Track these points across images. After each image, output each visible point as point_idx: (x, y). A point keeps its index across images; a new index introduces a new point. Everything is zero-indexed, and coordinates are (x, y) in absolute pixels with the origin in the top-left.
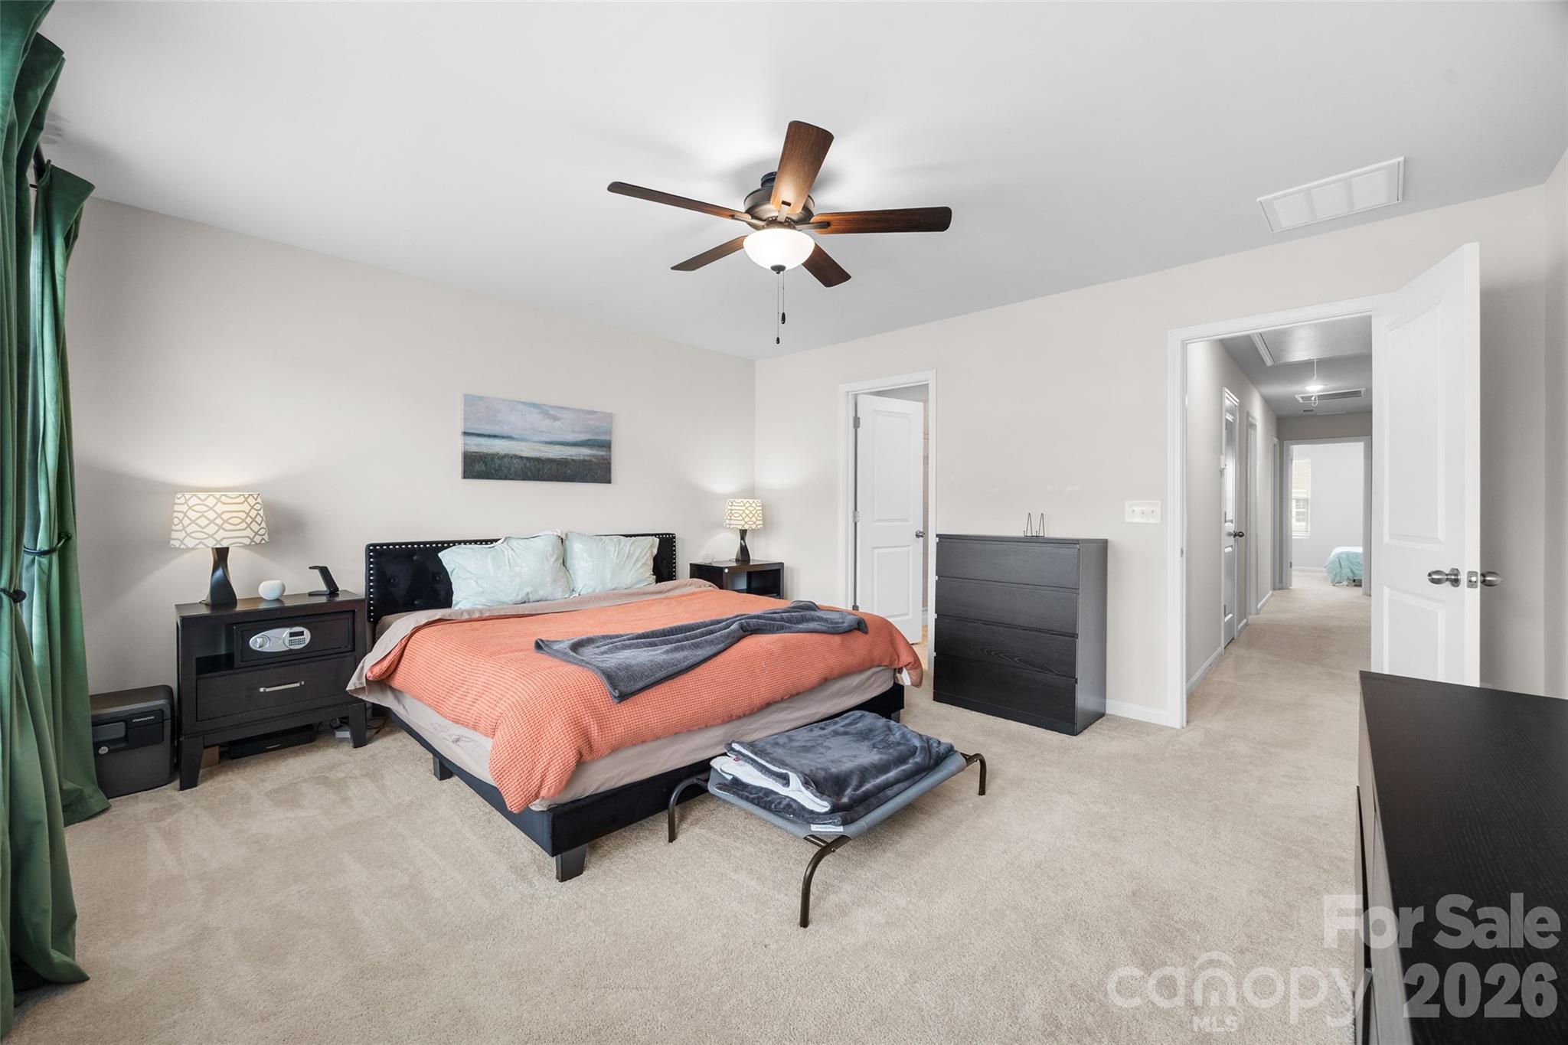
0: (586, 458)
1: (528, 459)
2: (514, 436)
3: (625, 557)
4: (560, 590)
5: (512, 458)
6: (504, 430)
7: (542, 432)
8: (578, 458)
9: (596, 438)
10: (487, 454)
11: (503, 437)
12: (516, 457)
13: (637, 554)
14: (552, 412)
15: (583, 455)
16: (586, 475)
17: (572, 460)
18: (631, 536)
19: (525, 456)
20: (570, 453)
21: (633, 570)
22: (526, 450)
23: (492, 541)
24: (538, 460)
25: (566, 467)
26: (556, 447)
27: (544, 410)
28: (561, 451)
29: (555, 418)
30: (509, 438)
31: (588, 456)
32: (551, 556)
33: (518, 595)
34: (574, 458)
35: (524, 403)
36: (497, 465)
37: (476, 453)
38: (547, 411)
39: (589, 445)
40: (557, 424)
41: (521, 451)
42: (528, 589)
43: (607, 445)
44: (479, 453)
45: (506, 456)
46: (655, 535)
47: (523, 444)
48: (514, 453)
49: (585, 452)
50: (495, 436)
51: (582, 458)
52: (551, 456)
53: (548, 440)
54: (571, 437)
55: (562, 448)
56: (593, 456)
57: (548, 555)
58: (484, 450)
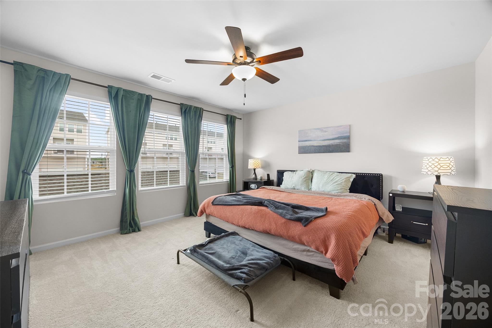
0: (338, 144)
1: (316, 146)
2: (312, 140)
3: (330, 180)
4: (303, 187)
5: (311, 146)
6: (309, 138)
7: (321, 137)
8: (334, 144)
9: (342, 135)
10: (304, 146)
11: (309, 141)
12: (312, 146)
13: (336, 180)
14: (324, 130)
15: (337, 143)
16: (338, 150)
17: (332, 145)
18: (341, 173)
19: (315, 145)
20: (331, 142)
21: (332, 186)
22: (315, 143)
23: (294, 171)
24: (320, 146)
25: (330, 147)
26: (326, 141)
27: (321, 130)
28: (328, 142)
29: (325, 132)
30: (311, 140)
31: (338, 143)
32: (303, 177)
33: (291, 186)
34: (333, 144)
35: (315, 129)
36: (307, 149)
37: (301, 146)
38: (323, 129)
39: (339, 139)
40: (326, 133)
41: (314, 144)
42: (294, 185)
43: (348, 138)
44: (302, 146)
45: (310, 146)
46: (354, 173)
47: (315, 142)
48: (312, 145)
49: (337, 141)
50: (306, 141)
51: (336, 144)
52: (324, 144)
53: (323, 139)
54: (331, 137)
55: (328, 141)
56: (341, 142)
57: (302, 176)
58: (304, 145)
